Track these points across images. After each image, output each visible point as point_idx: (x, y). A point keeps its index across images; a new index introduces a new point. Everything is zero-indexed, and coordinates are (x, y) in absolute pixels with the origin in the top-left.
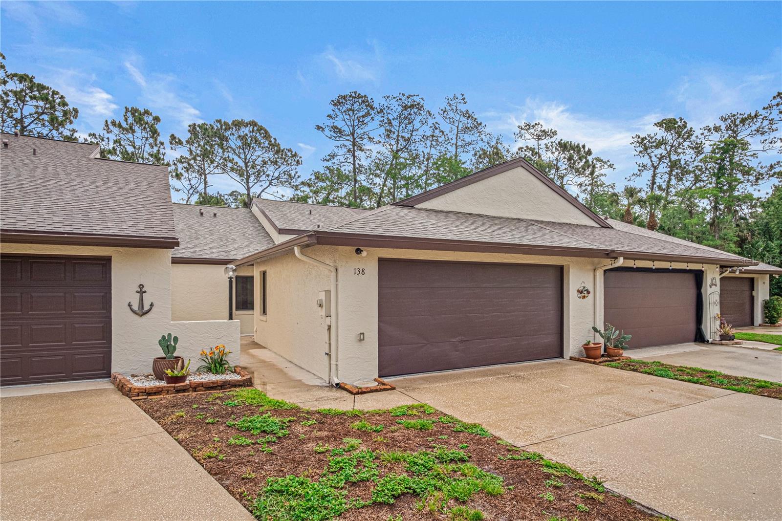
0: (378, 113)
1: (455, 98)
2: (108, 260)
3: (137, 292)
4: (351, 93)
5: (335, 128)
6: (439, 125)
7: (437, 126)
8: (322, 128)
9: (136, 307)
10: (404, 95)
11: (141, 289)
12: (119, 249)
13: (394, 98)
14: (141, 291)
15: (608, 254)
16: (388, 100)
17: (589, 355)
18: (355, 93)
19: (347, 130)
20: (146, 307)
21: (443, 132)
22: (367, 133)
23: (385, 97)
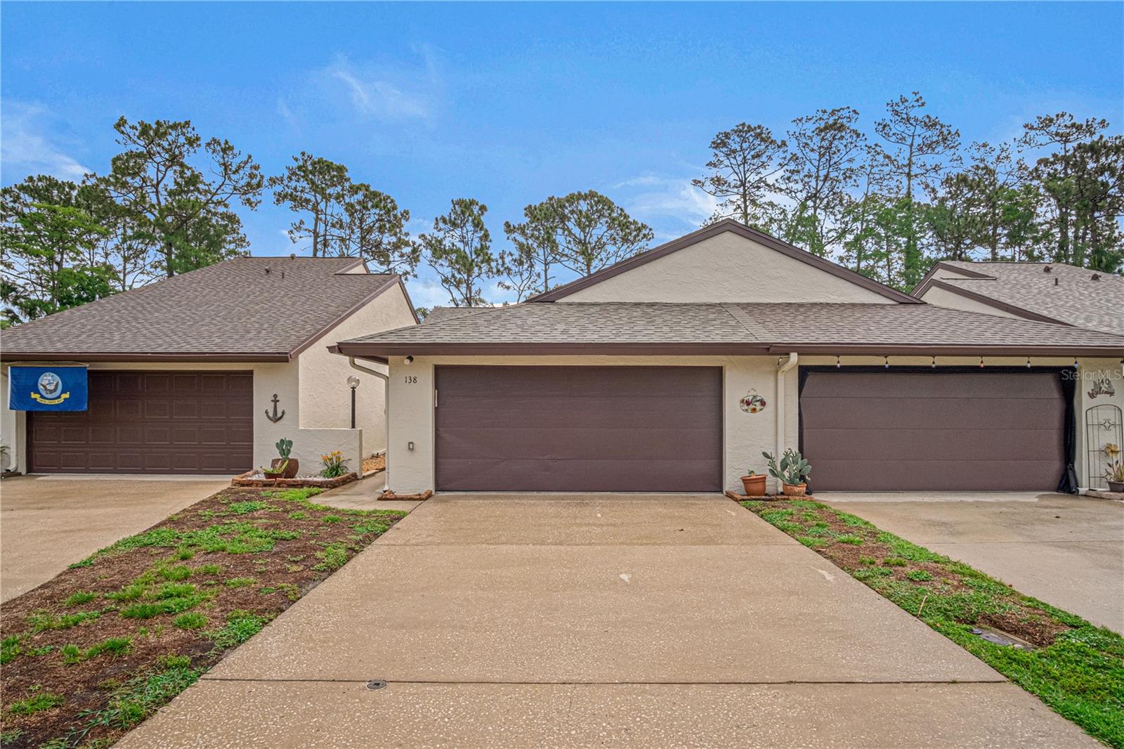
0: (779, 147)
1: (904, 101)
2: (251, 372)
3: (272, 401)
4: (737, 126)
5: (718, 181)
6: (881, 147)
7: (878, 149)
8: (700, 182)
9: (271, 414)
10: (825, 112)
11: (275, 398)
12: (260, 364)
13: (810, 119)
14: (276, 401)
15: (768, 349)
16: (800, 124)
17: (754, 492)
18: (743, 125)
19: (733, 179)
20: (279, 415)
21: (888, 157)
22: (764, 179)
23: (794, 121)
